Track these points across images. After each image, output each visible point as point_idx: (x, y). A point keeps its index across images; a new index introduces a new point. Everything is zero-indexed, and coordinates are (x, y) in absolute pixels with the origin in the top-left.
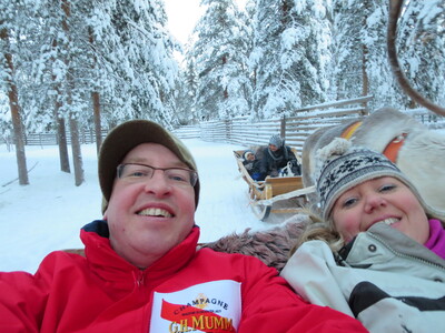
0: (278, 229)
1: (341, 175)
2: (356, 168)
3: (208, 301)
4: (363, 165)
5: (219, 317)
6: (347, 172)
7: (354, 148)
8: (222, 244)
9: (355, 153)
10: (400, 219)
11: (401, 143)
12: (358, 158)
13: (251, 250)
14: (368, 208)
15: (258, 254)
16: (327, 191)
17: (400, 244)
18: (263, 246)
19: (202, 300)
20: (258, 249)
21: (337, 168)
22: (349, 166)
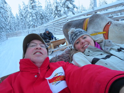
0: (63, 53)
1: (74, 37)
2: (77, 35)
3: (58, 74)
4: (78, 34)
5: (62, 76)
6: (76, 36)
7: (76, 30)
8: (52, 60)
9: (76, 31)
10: (88, 44)
11: (110, 25)
12: (77, 32)
13: (59, 60)
14: (81, 43)
15: (60, 60)
16: (72, 42)
17: (94, 49)
18: (61, 58)
19: (56, 74)
20: (60, 59)
21: (73, 36)
22: (76, 35)
